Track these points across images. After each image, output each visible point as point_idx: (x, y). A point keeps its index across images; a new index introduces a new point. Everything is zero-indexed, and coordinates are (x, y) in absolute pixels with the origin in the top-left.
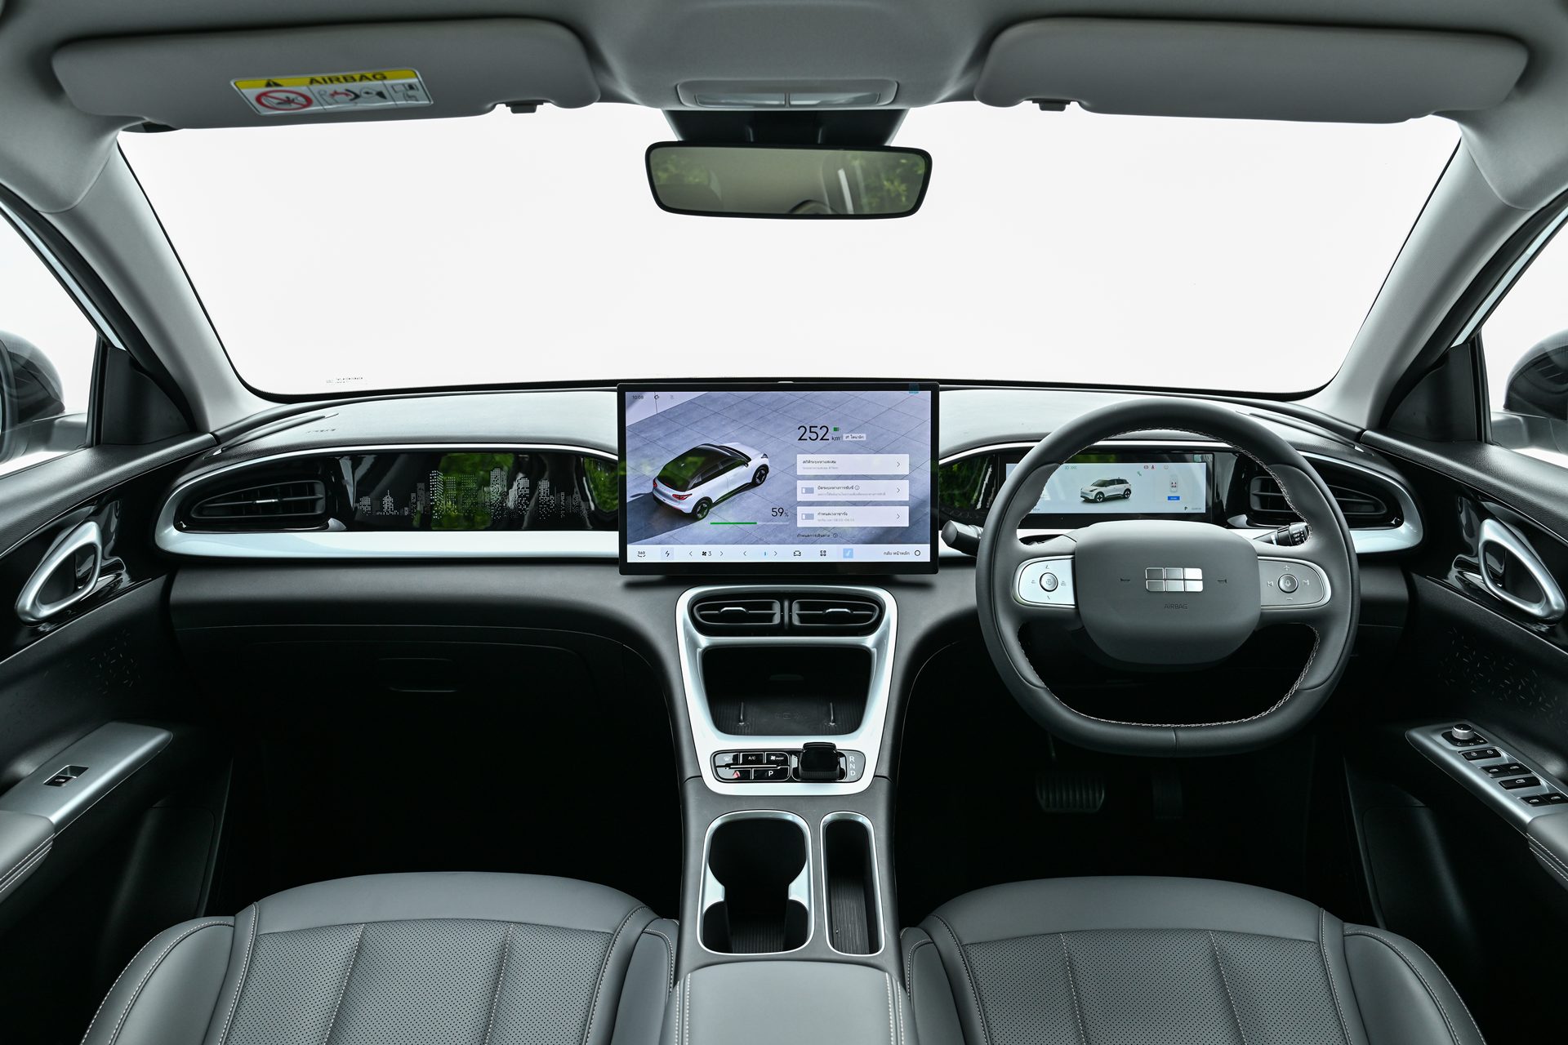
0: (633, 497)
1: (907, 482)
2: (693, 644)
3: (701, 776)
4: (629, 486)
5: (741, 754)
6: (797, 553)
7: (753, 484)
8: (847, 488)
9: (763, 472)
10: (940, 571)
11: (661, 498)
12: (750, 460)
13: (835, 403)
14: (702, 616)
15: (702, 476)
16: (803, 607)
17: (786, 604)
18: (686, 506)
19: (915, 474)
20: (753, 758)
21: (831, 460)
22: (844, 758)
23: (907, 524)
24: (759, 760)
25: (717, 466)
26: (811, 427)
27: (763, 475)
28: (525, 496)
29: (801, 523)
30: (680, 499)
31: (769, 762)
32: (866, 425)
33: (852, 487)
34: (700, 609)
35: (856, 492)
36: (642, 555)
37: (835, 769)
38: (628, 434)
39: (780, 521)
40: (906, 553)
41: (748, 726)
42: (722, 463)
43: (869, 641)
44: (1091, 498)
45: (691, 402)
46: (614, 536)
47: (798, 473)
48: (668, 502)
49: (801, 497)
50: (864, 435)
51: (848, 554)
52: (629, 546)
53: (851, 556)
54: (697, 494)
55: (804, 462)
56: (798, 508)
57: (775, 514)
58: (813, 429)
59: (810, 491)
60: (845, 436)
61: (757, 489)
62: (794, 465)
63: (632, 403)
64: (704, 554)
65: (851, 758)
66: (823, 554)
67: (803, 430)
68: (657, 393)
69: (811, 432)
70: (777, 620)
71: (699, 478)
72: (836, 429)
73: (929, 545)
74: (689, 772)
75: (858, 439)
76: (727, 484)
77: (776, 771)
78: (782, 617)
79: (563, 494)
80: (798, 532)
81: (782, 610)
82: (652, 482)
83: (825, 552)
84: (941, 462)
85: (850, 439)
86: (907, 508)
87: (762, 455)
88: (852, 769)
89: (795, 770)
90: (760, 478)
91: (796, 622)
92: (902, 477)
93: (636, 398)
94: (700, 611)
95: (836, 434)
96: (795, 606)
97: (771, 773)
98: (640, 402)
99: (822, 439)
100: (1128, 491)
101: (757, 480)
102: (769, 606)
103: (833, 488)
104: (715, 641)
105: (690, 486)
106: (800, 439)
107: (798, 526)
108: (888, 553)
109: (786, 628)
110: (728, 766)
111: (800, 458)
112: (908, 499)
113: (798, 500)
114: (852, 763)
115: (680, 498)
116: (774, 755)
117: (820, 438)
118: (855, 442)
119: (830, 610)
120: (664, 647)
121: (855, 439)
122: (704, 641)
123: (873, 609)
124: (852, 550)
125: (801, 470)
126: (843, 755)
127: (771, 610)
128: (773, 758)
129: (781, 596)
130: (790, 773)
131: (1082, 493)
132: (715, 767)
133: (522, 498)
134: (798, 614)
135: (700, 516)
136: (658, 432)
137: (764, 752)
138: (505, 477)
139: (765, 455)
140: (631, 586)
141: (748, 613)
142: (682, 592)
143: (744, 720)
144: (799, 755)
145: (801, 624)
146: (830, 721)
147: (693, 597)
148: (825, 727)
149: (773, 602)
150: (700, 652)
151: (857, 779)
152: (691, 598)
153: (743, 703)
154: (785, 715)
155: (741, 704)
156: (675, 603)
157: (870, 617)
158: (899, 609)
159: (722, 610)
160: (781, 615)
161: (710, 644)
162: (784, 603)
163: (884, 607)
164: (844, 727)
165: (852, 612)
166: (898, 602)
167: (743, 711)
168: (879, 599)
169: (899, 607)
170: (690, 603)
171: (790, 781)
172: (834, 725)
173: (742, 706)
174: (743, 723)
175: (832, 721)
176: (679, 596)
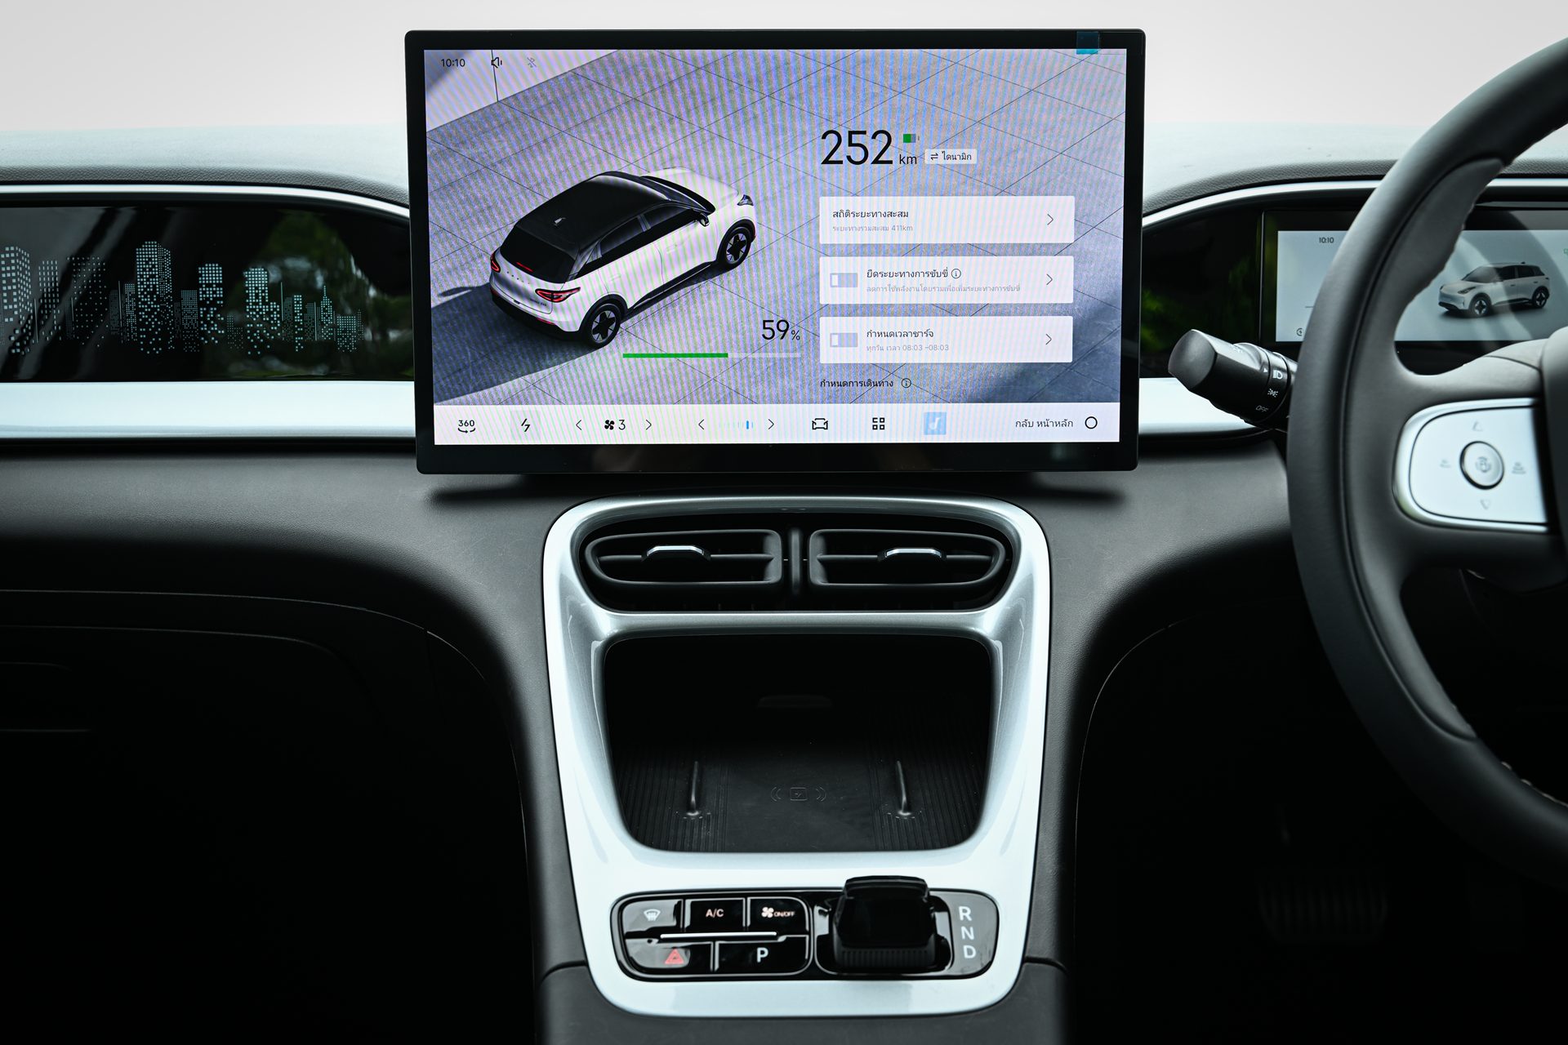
0: (445, 294)
1: (1068, 261)
2: (581, 629)
3: (585, 963)
4: (435, 269)
5: (688, 902)
6: (820, 423)
7: (718, 266)
8: (934, 274)
9: (742, 237)
10: (1141, 467)
11: (511, 298)
12: (711, 209)
13: (910, 77)
14: (604, 566)
15: (603, 246)
16: (831, 545)
17: (795, 538)
18: (568, 316)
19: (1088, 243)
20: (719, 912)
21: (897, 210)
22: (945, 914)
23: (1068, 358)
24: (732, 920)
25: (636, 224)
26: (851, 133)
27: (742, 244)
28: (213, 304)
29: (830, 354)
30: (552, 299)
31: (759, 923)
32: (978, 128)
33: (945, 273)
34: (599, 550)
35: (956, 283)
36: (469, 428)
37: (926, 943)
38: (431, 149)
39: (780, 351)
40: (1066, 423)
41: (708, 819)
42: (649, 217)
43: (986, 622)
44: (1461, 307)
45: (575, 74)
46: (405, 391)
47: (822, 241)
48: (526, 306)
49: (828, 296)
50: (974, 152)
51: (934, 426)
52: (437, 408)
53: (942, 429)
54: (590, 288)
55: (837, 214)
56: (823, 320)
57: (768, 333)
58: (856, 139)
59: (848, 280)
60: (928, 153)
61: (729, 277)
62: (814, 221)
63: (440, 75)
64: (609, 425)
65: (964, 913)
66: (879, 424)
67: (833, 138)
68: (497, 53)
69: (851, 144)
70: (774, 575)
71: (595, 251)
72: (908, 138)
73: (1117, 405)
74: (557, 952)
75: (958, 161)
76: (662, 266)
77: (774, 948)
78: (787, 567)
79: (298, 298)
80: (821, 376)
81: (786, 552)
82: (487, 260)
83: (882, 420)
84: (1146, 221)
85: (941, 160)
86: (1068, 321)
87: (739, 199)
88: (968, 941)
89: (824, 945)
90: (735, 251)
91: (818, 578)
92: (1060, 250)
93: (448, 64)
94: (598, 554)
95: (909, 150)
96: (816, 543)
97: (762, 954)
98: (457, 75)
99: (876, 161)
100: (1543, 292)
101: (729, 256)
102: (758, 544)
103: (902, 274)
104: (634, 622)
105: (576, 270)
106: (826, 161)
107: (823, 360)
108: (1025, 423)
109: (796, 592)
110: (653, 933)
111: (828, 205)
112: (1071, 301)
113: (823, 302)
114: (966, 923)
115: (554, 297)
116: (769, 904)
117: (872, 157)
118: (952, 168)
119: (896, 551)
120: (512, 637)
121: (950, 162)
122: (607, 623)
123: (990, 549)
124: (943, 415)
125: (830, 232)
126: (942, 906)
127: (762, 552)
128: (767, 912)
129: (783, 521)
130: (811, 953)
131: (1443, 295)
132: (623, 937)
133: (208, 307)
134: (822, 562)
135: (597, 337)
136: (502, 146)
137: (746, 896)
138: (168, 262)
139: (748, 197)
140: (446, 500)
141: (708, 558)
142: (560, 512)
143: (699, 805)
144: (834, 904)
145: (830, 582)
146: (900, 808)
147: (583, 523)
148: (890, 821)
149: (767, 534)
150: (597, 645)
151: (979, 968)
152: (580, 526)
153: (696, 763)
154: (794, 791)
155: (693, 765)
156: (543, 537)
157: (986, 566)
158: (1052, 551)
159: (650, 552)
160: (784, 563)
161: (621, 630)
162: (791, 535)
163: (1017, 546)
164: (933, 820)
165: (944, 555)
166: (1047, 534)
167: (697, 783)
168: (1005, 528)
169: (1051, 546)
170: (577, 537)
171: (813, 975)
172: (908, 816)
173: (696, 770)
174: (697, 813)
175: (905, 806)
176: (552, 520)
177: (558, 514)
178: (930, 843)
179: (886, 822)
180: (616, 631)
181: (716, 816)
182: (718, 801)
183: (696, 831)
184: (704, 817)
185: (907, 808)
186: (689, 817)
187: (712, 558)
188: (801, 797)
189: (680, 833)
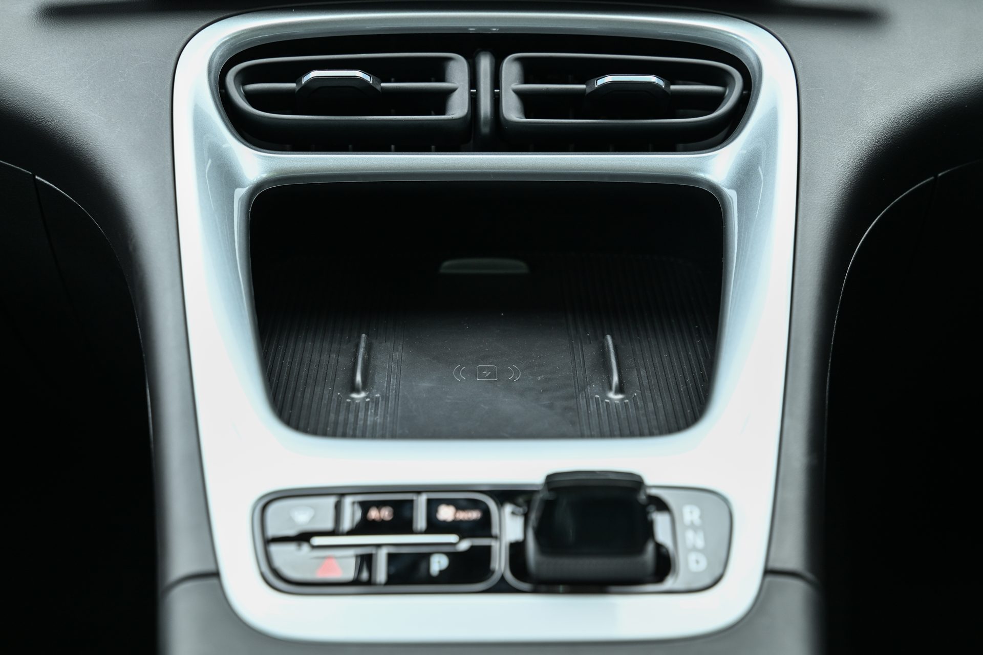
2: (222, 174)
3: (219, 574)
5: (350, 500)
14: (251, 97)
16: (530, 72)
17: (485, 64)
20: (385, 513)
31: (435, 525)
34: (246, 77)
37: (641, 550)
43: (718, 166)
65: (689, 514)
70: (458, 108)
77: (455, 557)
78: (474, 100)
81: (474, 82)
88: (695, 549)
89: (517, 549)
91: (512, 112)
94: (244, 83)
96: (511, 70)
97: (438, 563)
102: (438, 71)
104: (285, 165)
109: (485, 130)
110: (304, 538)
114: (693, 527)
116: (448, 502)
119: (608, 79)
120: (134, 180)
122: (254, 165)
123: (722, 78)
126: (662, 506)
127: (443, 80)
128: (446, 513)
129: (469, 43)
130: (500, 563)
132: (267, 542)
134: (520, 94)
137: (419, 492)
141: (378, 88)
142: (196, 29)
143: (366, 385)
144: (529, 503)
145: (527, 117)
146: (610, 389)
147: (224, 43)
148: (598, 405)
149: (450, 59)
150: (240, 193)
151: (707, 581)
152: (220, 46)
153: (364, 335)
154: (482, 369)
155: (359, 337)
156: (174, 58)
157: (718, 99)
158: (800, 79)
159: (305, 79)
160: (471, 94)
161: (270, 174)
162: (480, 60)
163: (757, 75)
164: (650, 405)
165: (667, 85)
166: (795, 60)
167: (363, 359)
168: (741, 52)
169: (799, 74)
170: (216, 59)
171: (502, 588)
172: (622, 400)
173: (363, 344)
174: (363, 395)
175: (616, 388)
176: (185, 40)
177: (192, 32)
178: (646, 431)
179: (593, 407)
180: (264, 176)
181: (386, 398)
182: (389, 382)
183: (361, 415)
184: (372, 400)
185: (620, 390)
186: (353, 399)
187: (382, 88)
188: (489, 377)
189: (341, 418)
